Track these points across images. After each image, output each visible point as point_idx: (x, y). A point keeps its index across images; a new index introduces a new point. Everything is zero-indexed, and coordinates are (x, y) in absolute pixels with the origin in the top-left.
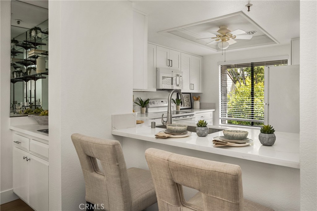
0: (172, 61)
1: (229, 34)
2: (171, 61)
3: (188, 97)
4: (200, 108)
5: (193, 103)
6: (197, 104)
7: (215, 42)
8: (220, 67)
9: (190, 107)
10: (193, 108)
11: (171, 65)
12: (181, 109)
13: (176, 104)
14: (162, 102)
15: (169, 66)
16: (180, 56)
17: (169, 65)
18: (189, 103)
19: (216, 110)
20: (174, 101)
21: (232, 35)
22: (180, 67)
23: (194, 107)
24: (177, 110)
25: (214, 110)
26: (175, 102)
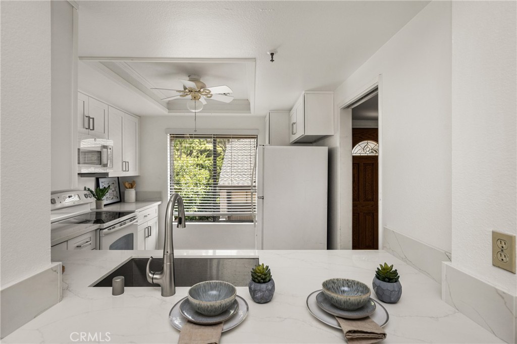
0: (93, 119)
1: (206, 90)
2: (91, 120)
3: (115, 182)
4: (136, 200)
5: (124, 193)
6: (131, 194)
7: (179, 97)
8: (169, 137)
9: (119, 200)
10: (124, 202)
11: (91, 128)
12: (105, 205)
13: (95, 197)
14: (69, 197)
15: (89, 128)
16: (106, 112)
17: (87, 127)
18: (116, 193)
19: (162, 202)
20: (91, 192)
21: (210, 91)
22: (106, 131)
23: (126, 199)
24: (97, 208)
25: (159, 203)
26: (94, 195)
